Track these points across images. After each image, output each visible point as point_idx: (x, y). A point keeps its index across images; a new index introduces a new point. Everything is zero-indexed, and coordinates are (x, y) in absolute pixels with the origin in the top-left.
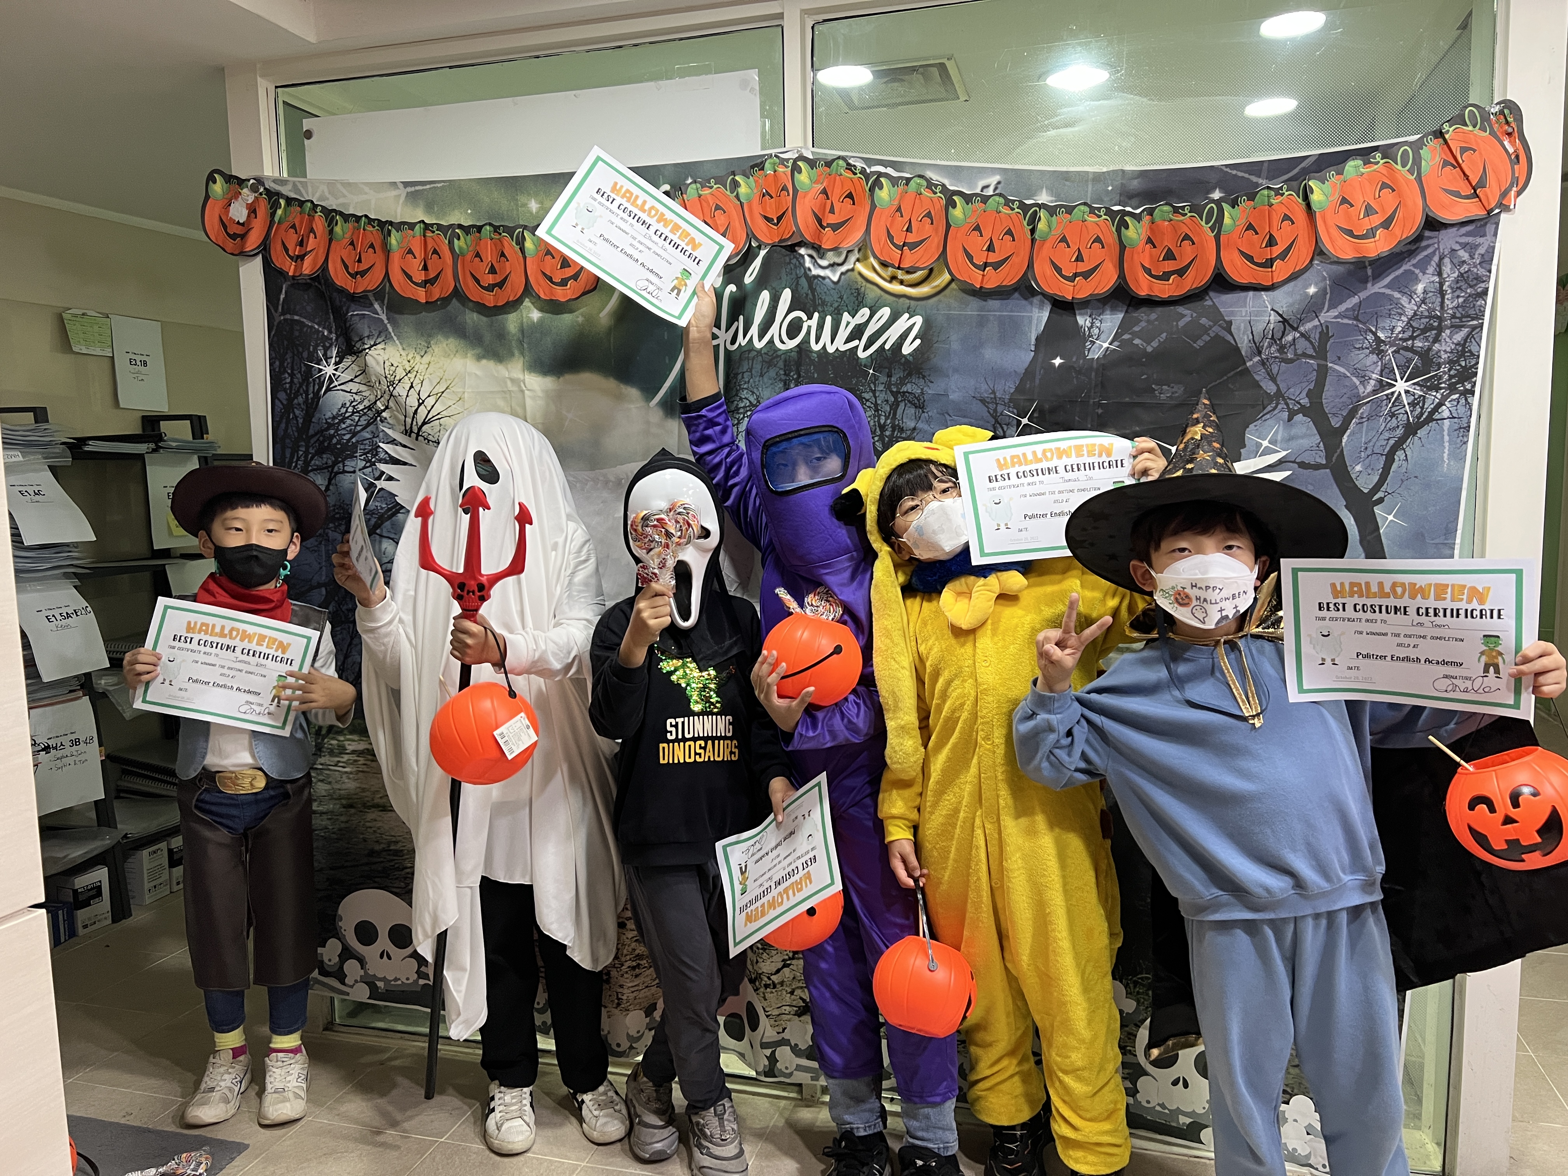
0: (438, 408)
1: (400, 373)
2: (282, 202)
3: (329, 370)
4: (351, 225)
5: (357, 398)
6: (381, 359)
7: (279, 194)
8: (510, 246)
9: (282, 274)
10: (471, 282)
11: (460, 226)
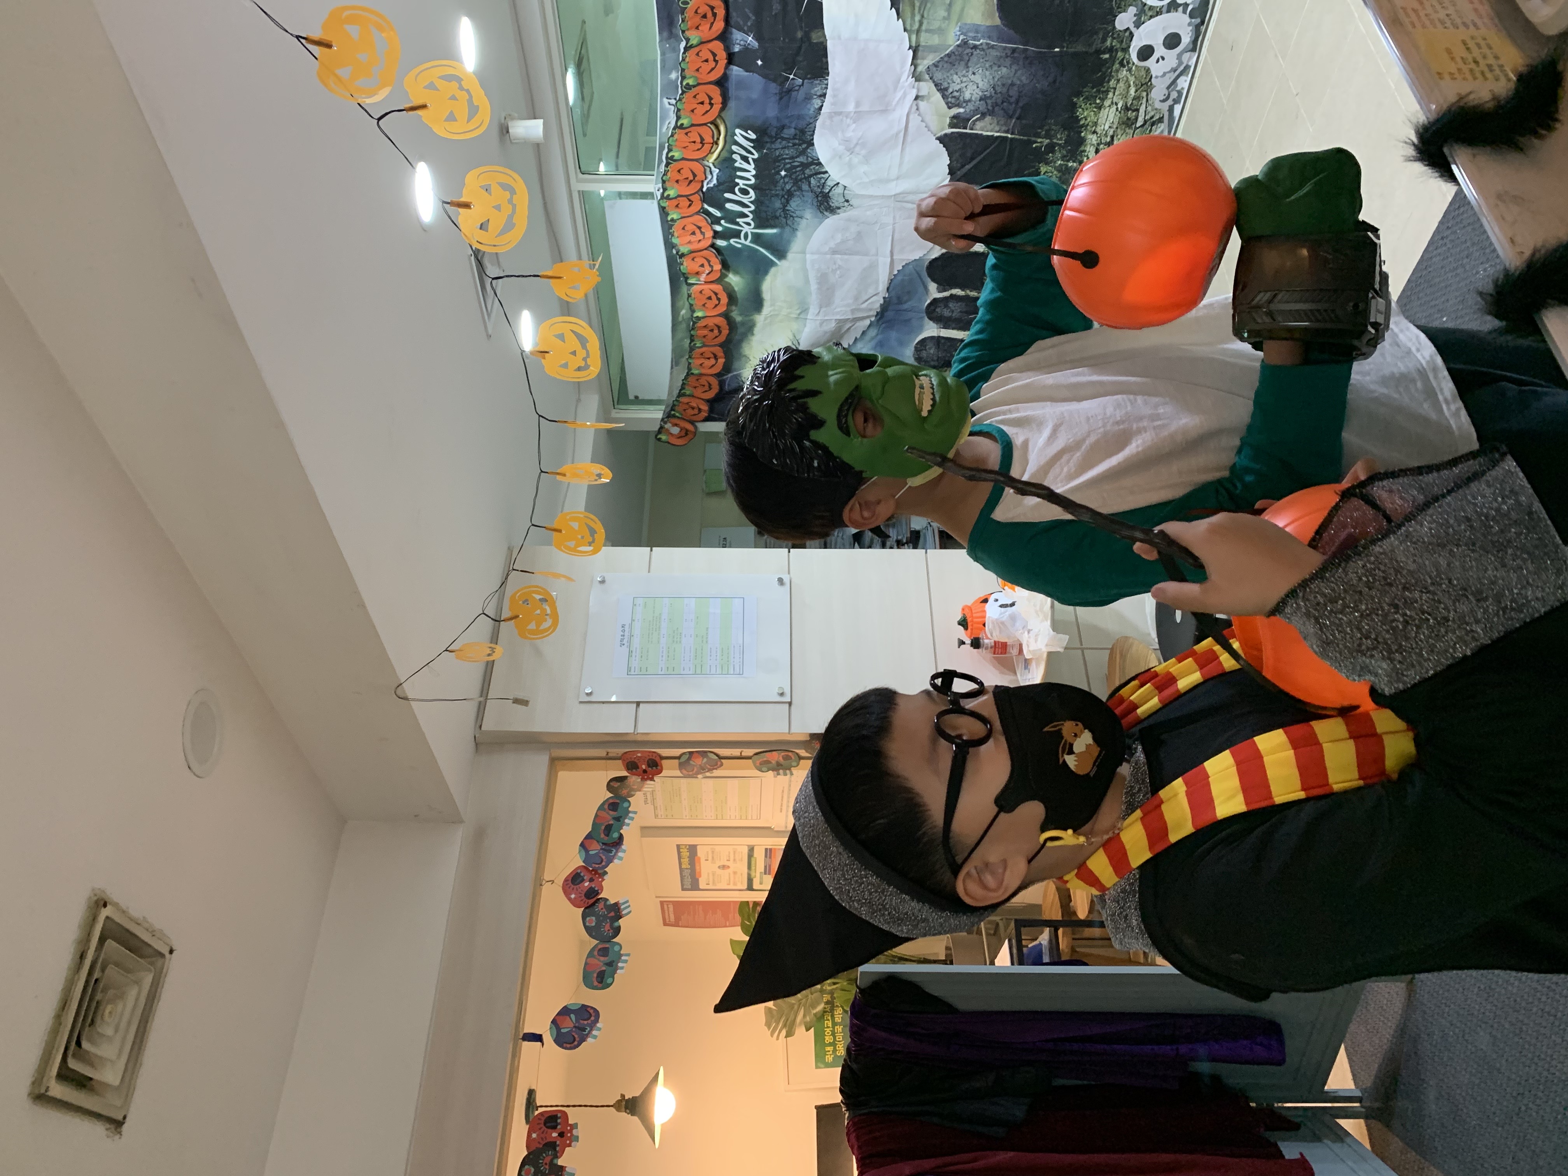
2: (673, 412)
4: (686, 387)
7: (668, 413)
8: (701, 324)
10: (716, 339)
11: (690, 343)
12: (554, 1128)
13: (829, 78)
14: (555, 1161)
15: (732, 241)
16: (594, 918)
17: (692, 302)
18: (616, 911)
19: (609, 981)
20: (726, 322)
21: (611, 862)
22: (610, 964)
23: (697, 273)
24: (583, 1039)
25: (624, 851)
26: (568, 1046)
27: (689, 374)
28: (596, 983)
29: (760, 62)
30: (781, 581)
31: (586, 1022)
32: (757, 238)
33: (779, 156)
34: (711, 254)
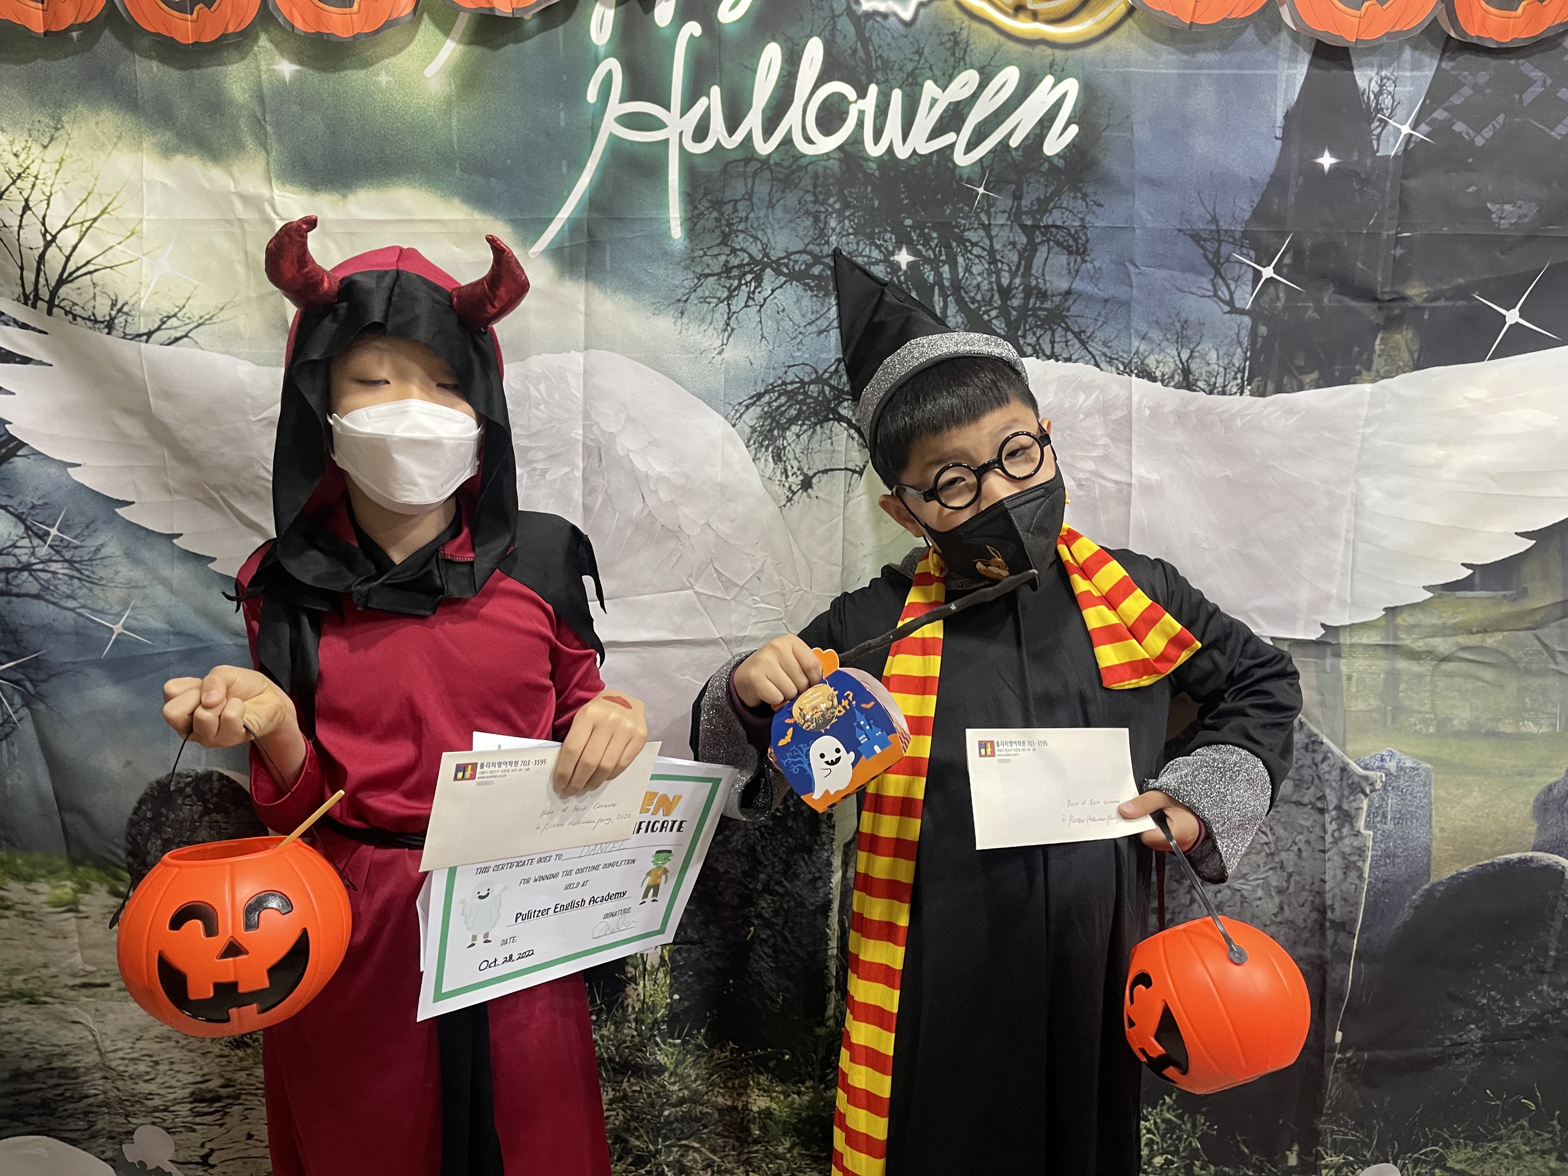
13: (1247, 398)
15: (614, 64)
20: (227, 29)
29: (1327, 161)
32: (638, 161)
33: (962, 241)
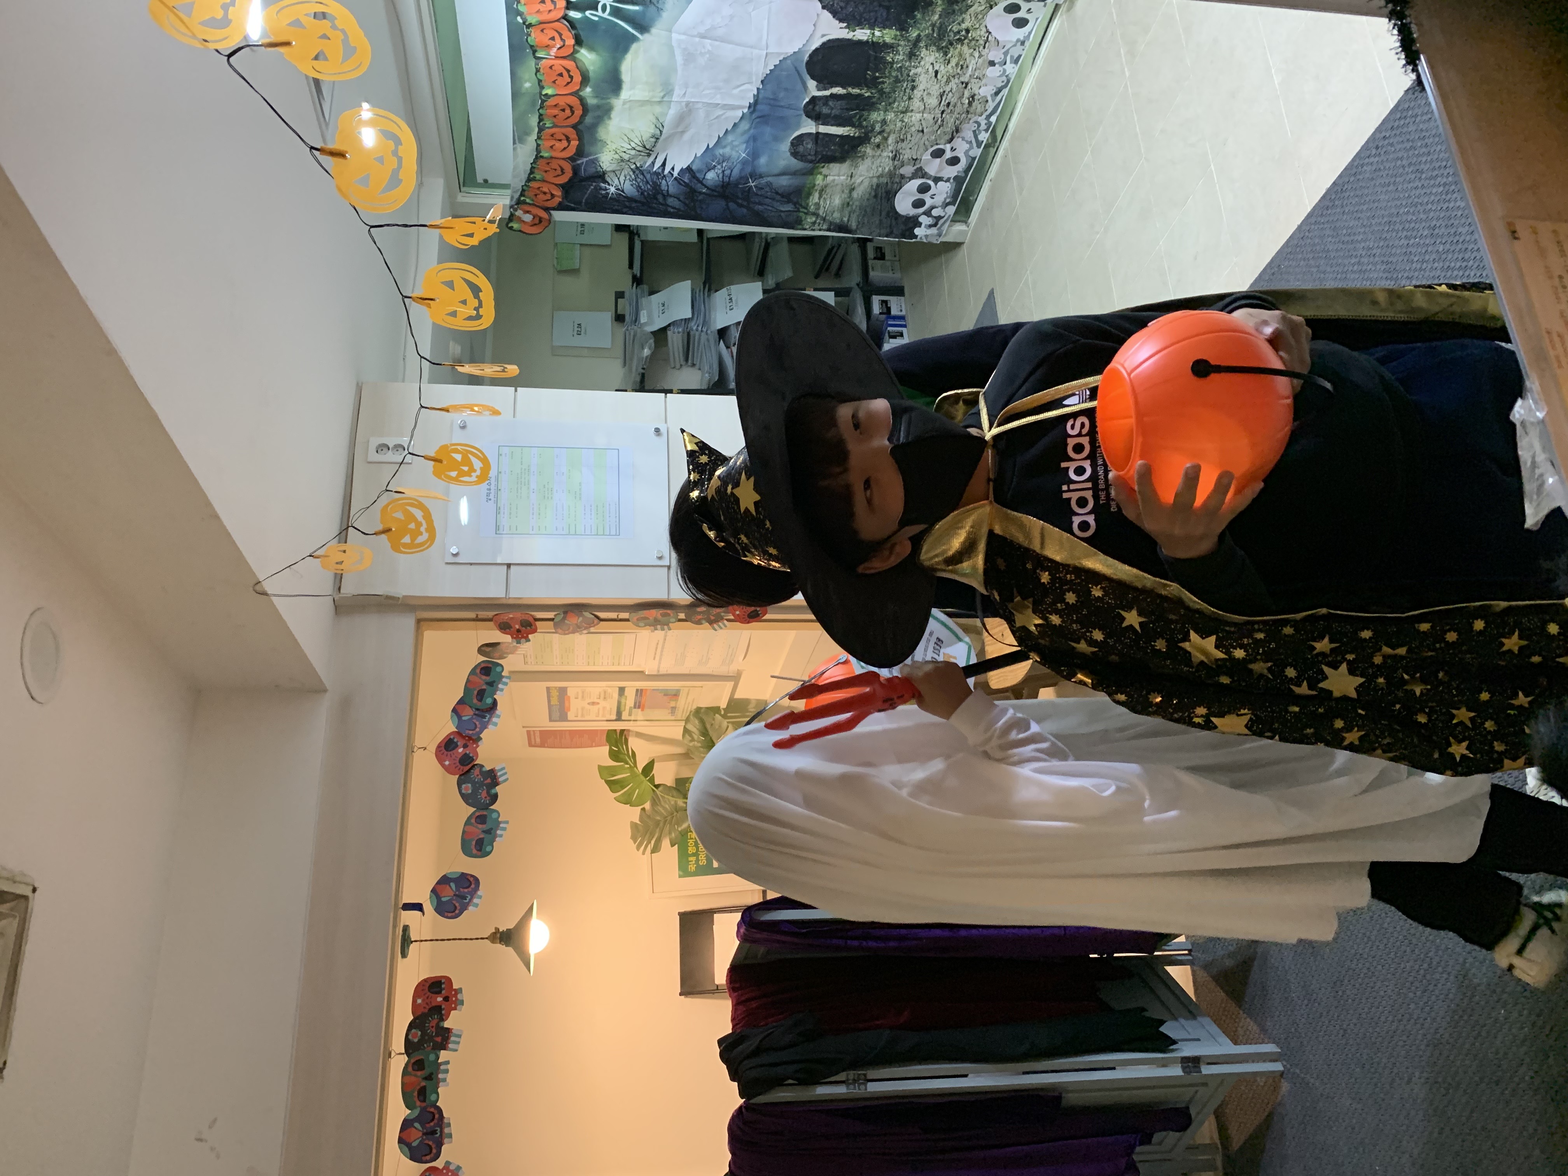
0: (637, 141)
1: (617, 156)
2: (522, 198)
3: (612, 190)
4: (536, 171)
5: (628, 177)
6: (608, 165)
7: (519, 199)
8: (551, 102)
9: (560, 203)
10: (568, 120)
11: (539, 123)
12: (439, 993)
14: (441, 1024)
15: (588, 13)
16: (470, 785)
17: (540, 78)
18: (492, 778)
19: (488, 849)
20: (579, 102)
21: (486, 727)
22: (488, 832)
23: (548, 47)
24: (464, 908)
25: (499, 717)
26: (450, 915)
27: (538, 157)
28: (475, 852)
30: (657, 430)
31: (466, 890)
32: (616, 12)
34: (563, 26)
